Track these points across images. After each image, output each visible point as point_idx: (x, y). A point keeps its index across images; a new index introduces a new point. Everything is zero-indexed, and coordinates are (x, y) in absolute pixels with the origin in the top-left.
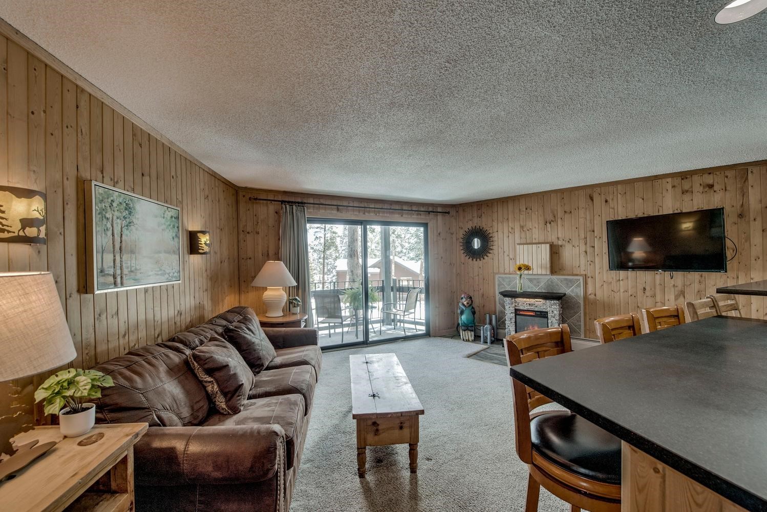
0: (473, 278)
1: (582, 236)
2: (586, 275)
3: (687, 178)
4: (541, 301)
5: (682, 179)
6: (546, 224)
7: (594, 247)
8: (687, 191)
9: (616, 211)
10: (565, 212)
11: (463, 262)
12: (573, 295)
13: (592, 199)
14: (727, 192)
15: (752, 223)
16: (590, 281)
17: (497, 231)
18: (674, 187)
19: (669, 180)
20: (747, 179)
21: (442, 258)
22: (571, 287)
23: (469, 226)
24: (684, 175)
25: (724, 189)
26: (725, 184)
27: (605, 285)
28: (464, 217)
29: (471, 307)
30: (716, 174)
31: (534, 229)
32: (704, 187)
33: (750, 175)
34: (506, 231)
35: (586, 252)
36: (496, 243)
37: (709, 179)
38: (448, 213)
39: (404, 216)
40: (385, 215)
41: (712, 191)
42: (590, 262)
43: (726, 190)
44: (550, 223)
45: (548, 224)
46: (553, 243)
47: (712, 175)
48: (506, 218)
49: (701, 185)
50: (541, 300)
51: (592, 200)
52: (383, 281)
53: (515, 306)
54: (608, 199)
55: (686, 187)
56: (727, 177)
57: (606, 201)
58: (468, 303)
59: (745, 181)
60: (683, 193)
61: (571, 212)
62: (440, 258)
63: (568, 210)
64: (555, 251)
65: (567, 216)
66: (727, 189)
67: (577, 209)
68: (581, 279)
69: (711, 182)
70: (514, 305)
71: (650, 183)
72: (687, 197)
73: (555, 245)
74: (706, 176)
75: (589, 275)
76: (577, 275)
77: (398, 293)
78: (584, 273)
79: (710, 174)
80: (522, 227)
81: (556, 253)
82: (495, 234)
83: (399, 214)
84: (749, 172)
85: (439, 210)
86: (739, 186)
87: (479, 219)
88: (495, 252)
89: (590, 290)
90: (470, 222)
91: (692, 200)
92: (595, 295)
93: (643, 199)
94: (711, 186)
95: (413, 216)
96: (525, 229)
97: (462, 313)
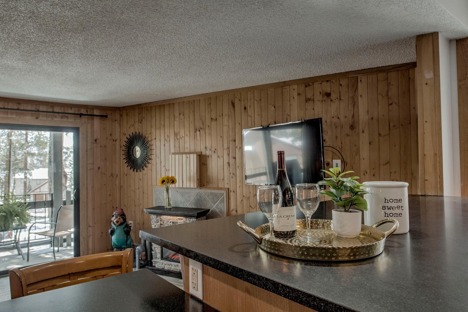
0: (134, 192)
1: (226, 146)
2: (228, 189)
3: (309, 85)
5: (306, 86)
6: (196, 132)
7: (235, 158)
8: (309, 100)
9: (253, 118)
10: (211, 119)
11: (126, 173)
12: (218, 211)
13: (233, 105)
14: (341, 101)
15: (361, 134)
16: (232, 194)
17: (155, 139)
18: (299, 94)
19: (295, 87)
20: (357, 88)
21: (99, 168)
22: (217, 202)
23: (130, 131)
24: (308, 82)
25: (339, 98)
26: (340, 92)
27: (245, 200)
28: (127, 122)
30: (332, 82)
31: (186, 137)
32: (323, 96)
33: (359, 83)
34: (162, 139)
35: (229, 164)
36: (154, 152)
37: (327, 87)
38: (106, 116)
39: (41, 118)
40: (9, 116)
41: (330, 100)
42: (232, 174)
43: (340, 99)
44: (199, 131)
45: (198, 132)
46: (201, 152)
47: (329, 82)
48: (163, 124)
49: (320, 93)
50: (182, 218)
51: (234, 107)
53: (161, 224)
54: (246, 106)
55: (309, 96)
56: (341, 85)
57: (245, 108)
58: (117, 222)
59: (355, 90)
60: (306, 102)
61: (216, 119)
63: (214, 117)
64: (202, 161)
65: (214, 123)
66: (341, 98)
67: (221, 116)
68: (224, 193)
69: (328, 91)
70: (159, 223)
71: (280, 90)
72: (309, 105)
73: (204, 155)
74: (324, 84)
75: (232, 189)
76: (221, 189)
78: (226, 186)
79: (327, 81)
80: (176, 135)
81: (204, 164)
82: (153, 142)
83: (32, 115)
84: (359, 81)
85: (96, 112)
86: (351, 95)
87: (140, 124)
88: (153, 162)
89: (232, 206)
90: (132, 128)
91: (313, 109)
92: (237, 211)
93: (275, 107)
94: (328, 95)
95: (55, 119)
96: (178, 137)
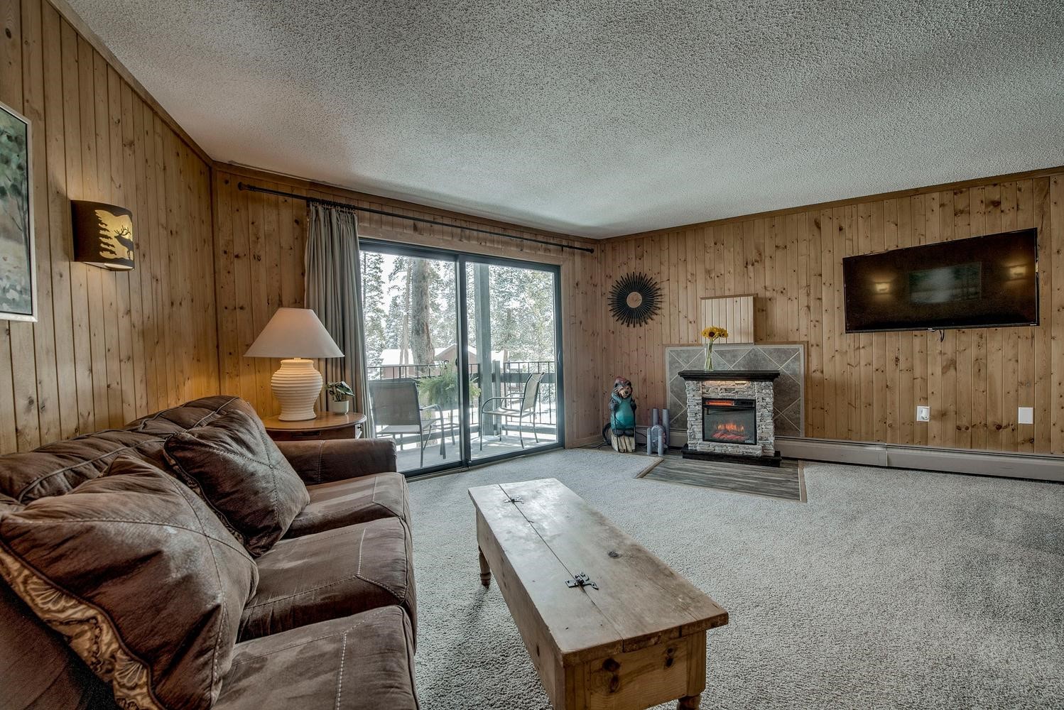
0: (629, 355)
1: (804, 283)
2: (808, 342)
3: (961, 192)
4: (744, 384)
5: (955, 194)
6: (746, 267)
7: (820, 299)
8: (962, 212)
9: (855, 243)
10: (776, 247)
11: (612, 330)
12: (788, 373)
13: (818, 225)
14: (1019, 211)
15: (1054, 256)
16: (814, 351)
17: (669, 280)
18: (942, 205)
19: (936, 195)
20: (1048, 192)
21: (581, 323)
22: (786, 361)
23: (621, 273)
24: (958, 188)
25: (1016, 208)
26: (1018, 200)
27: (838, 357)
28: (614, 260)
29: (629, 399)
30: (1004, 186)
31: (727, 275)
32: (987, 206)
33: (1052, 186)
34: (682, 279)
35: (808, 307)
36: (666, 299)
37: (994, 194)
38: (592, 251)
39: (524, 250)
40: (496, 246)
41: (999, 211)
42: (814, 322)
43: (1018, 209)
44: (753, 265)
45: (750, 267)
46: (757, 294)
47: (998, 187)
48: (683, 259)
49: (982, 202)
50: (745, 382)
51: (819, 228)
52: (479, 365)
53: (703, 393)
54: (843, 225)
55: (960, 207)
56: (1020, 190)
57: (841, 229)
58: (626, 393)
59: (1045, 196)
60: (955, 215)
61: (786, 247)
62: (578, 322)
63: (781, 244)
64: (761, 308)
65: (779, 253)
66: (1020, 207)
67: (795, 242)
68: (801, 348)
69: (997, 198)
70: (701, 392)
71: (906, 201)
72: (961, 221)
73: (762, 298)
74: (990, 188)
75: (813, 341)
76: (795, 343)
77: (502, 384)
78: (805, 339)
79: (995, 185)
80: (708, 272)
81: (763, 310)
82: (665, 285)
83: (517, 246)
84: (1052, 182)
85: (577, 245)
86: (1037, 202)
87: (638, 261)
88: (665, 311)
89: (814, 365)
90: (625, 267)
91: (969, 225)
92: (822, 372)
93: (897, 225)
94: (996, 204)
95: (539, 253)
96: (713, 275)
97: (616, 408)
